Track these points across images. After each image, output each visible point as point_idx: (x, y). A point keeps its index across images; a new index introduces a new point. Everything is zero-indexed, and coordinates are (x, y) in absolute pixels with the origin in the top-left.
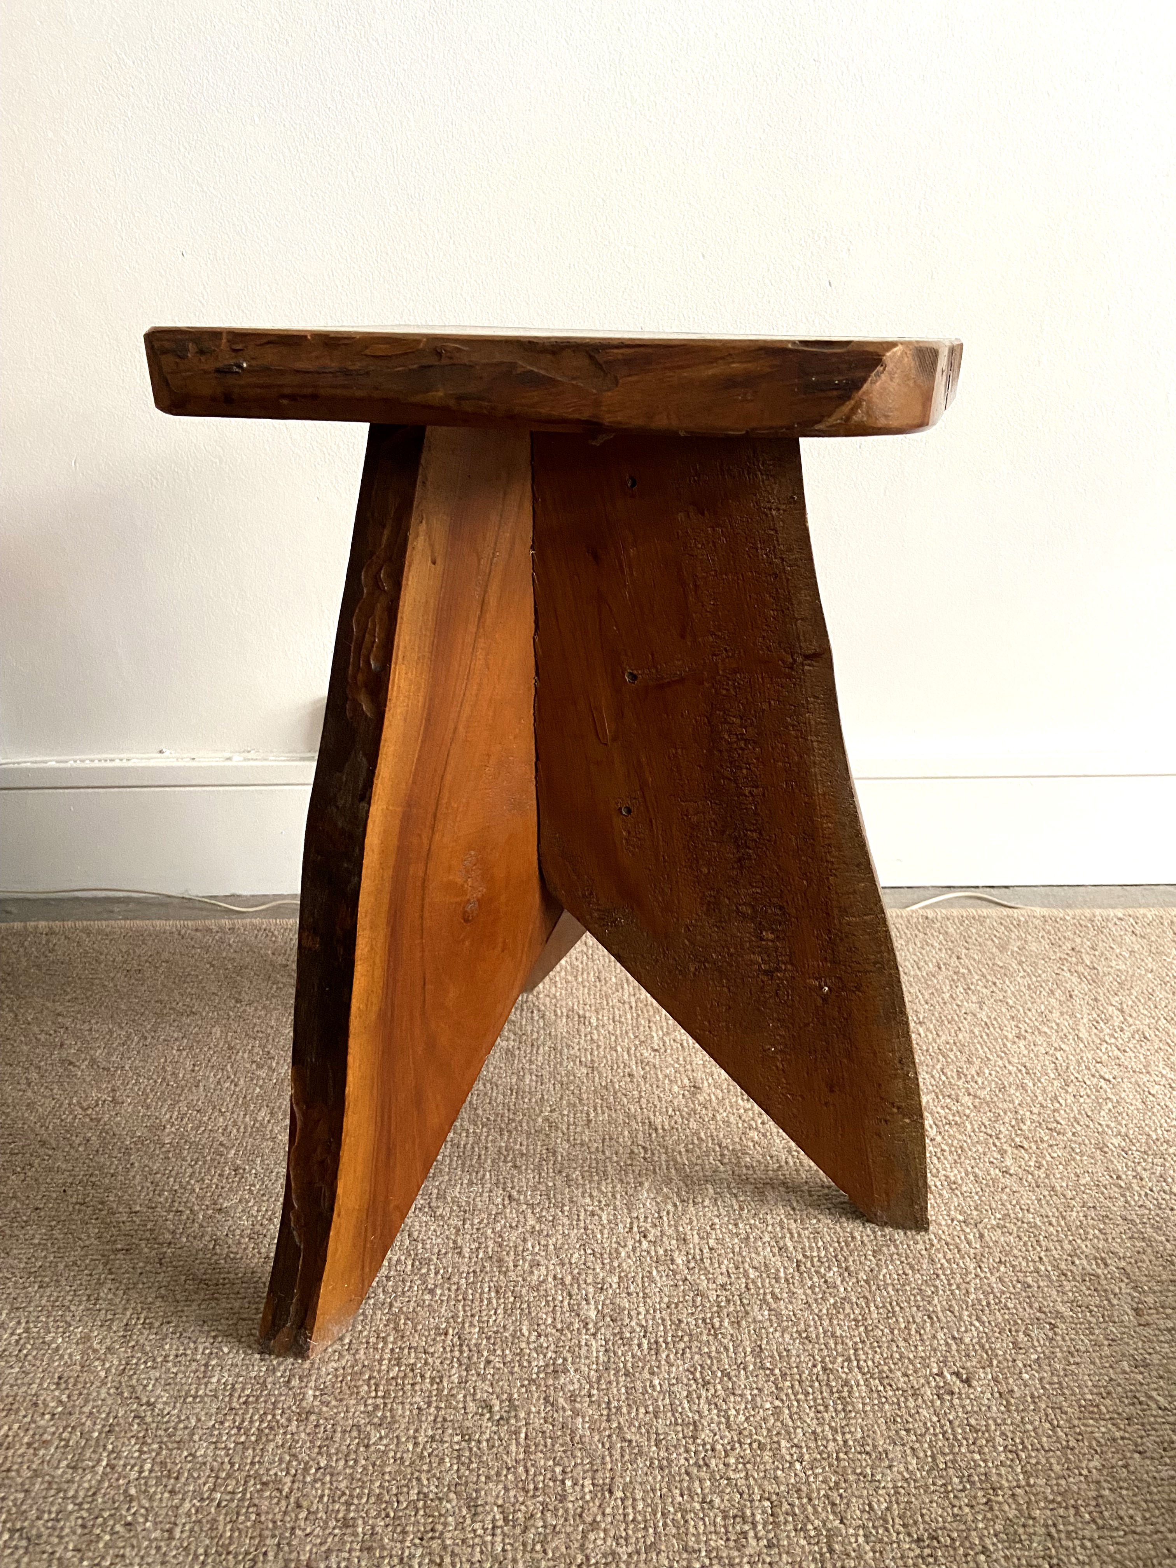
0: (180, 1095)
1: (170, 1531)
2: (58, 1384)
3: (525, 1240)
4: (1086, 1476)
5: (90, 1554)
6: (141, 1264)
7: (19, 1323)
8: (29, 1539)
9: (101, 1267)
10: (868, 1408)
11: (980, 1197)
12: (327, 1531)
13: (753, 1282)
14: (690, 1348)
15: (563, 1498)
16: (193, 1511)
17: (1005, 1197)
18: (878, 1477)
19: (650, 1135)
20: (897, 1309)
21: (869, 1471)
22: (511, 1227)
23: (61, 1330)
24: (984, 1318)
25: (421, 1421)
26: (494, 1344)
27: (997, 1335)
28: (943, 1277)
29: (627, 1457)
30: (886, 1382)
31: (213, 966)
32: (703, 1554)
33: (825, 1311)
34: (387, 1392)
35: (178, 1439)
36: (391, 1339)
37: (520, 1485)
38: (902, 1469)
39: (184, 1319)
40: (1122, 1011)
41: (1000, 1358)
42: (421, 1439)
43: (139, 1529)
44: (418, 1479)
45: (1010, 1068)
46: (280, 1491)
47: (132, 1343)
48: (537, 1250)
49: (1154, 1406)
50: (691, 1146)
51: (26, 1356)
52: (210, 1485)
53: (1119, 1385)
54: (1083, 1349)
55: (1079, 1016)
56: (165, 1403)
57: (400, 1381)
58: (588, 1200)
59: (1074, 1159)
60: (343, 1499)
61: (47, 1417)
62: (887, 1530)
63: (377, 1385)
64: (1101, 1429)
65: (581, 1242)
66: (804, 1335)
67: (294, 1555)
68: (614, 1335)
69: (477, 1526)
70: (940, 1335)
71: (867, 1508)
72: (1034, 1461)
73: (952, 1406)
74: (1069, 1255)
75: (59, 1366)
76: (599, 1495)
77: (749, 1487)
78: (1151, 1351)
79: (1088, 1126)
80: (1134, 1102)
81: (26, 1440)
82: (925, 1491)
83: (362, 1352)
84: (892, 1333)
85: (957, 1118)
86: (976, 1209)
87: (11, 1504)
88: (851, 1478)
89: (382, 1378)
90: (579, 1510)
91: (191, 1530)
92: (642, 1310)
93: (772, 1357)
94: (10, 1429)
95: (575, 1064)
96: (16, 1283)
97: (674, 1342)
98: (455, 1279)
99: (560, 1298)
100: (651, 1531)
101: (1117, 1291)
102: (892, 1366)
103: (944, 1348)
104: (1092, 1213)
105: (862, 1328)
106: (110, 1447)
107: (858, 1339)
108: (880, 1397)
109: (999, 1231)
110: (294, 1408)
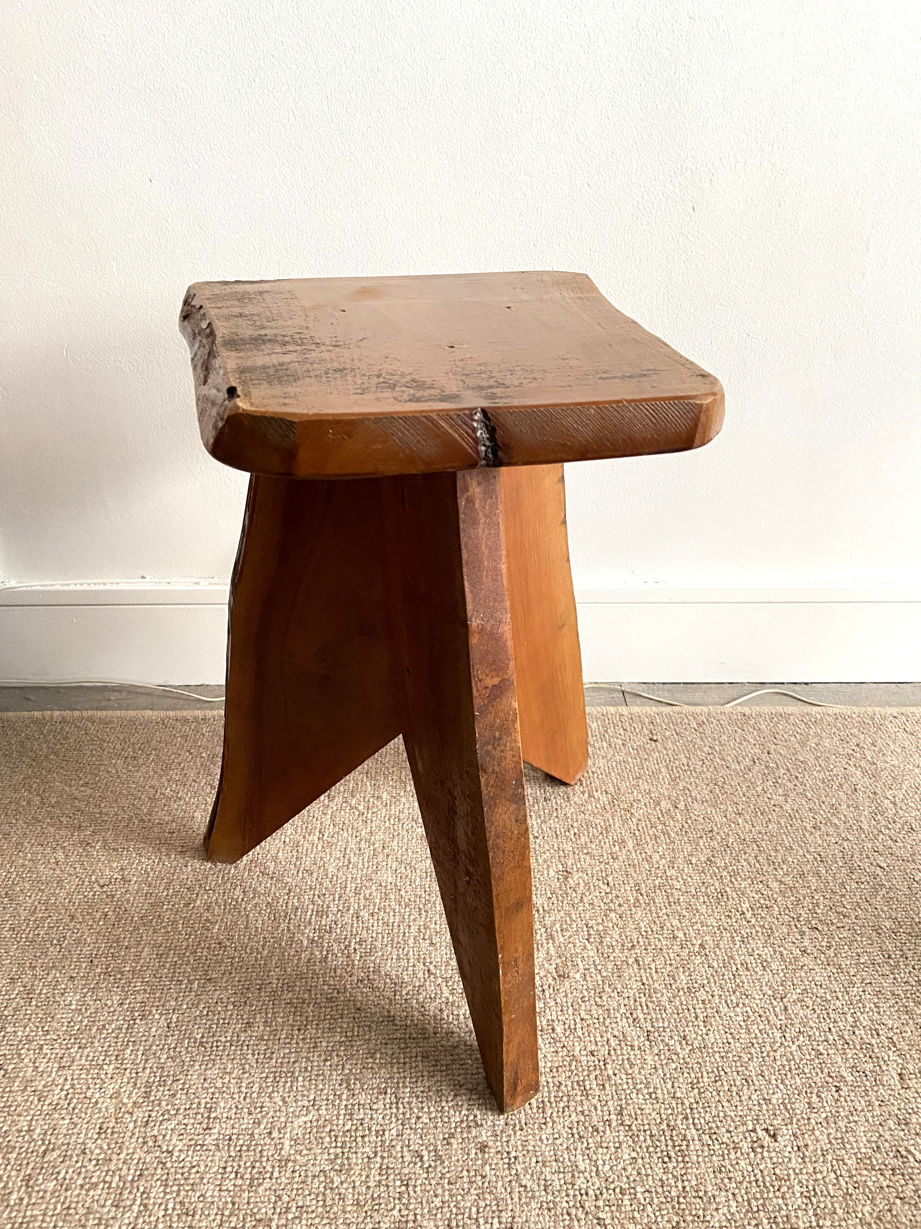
0: (173, 874)
2: (99, 1133)
4: (861, 1219)
6: (154, 1029)
7: (66, 1080)
10: (701, 1159)
11: (785, 974)
13: (614, 1049)
14: (568, 1107)
17: (803, 974)
18: (708, 1218)
20: (722, 1073)
21: (701, 1213)
22: (431, 998)
23: (98, 1086)
24: (787, 1082)
25: (370, 1169)
26: (422, 1102)
27: (796, 1096)
28: (756, 1045)
29: (523, 1200)
30: (714, 1137)
31: (191, 754)
33: (668, 1075)
34: (344, 1142)
35: (191, 1182)
36: (345, 1096)
38: (726, 1211)
39: (189, 1077)
40: (894, 804)
41: (799, 1117)
42: (371, 1184)
45: (808, 856)
47: (152, 1098)
48: (451, 1020)
49: (912, 1159)
50: (565, 926)
51: (74, 1109)
53: (886, 1141)
55: (861, 808)
56: (180, 1151)
57: (353, 1134)
59: (856, 941)
61: (94, 1162)
63: (336, 1137)
64: (871, 1179)
66: (653, 1096)
70: (754, 1097)
72: (822, 1206)
73: (763, 1158)
74: (851, 1026)
75: (99, 1118)
78: (910, 1111)
79: (867, 910)
80: (902, 888)
81: (80, 1182)
83: (323, 1108)
84: (718, 1094)
85: (768, 902)
86: (782, 985)
88: (689, 1218)
89: (339, 1131)
93: (630, 1115)
94: (66, 1173)
96: (61, 1044)
97: (556, 1102)
101: (886, 1058)
102: (719, 1124)
103: (757, 1108)
104: (869, 989)
105: (696, 1091)
106: (142, 1189)
107: (693, 1100)
108: (710, 1150)
109: (799, 1004)
110: (276, 1156)
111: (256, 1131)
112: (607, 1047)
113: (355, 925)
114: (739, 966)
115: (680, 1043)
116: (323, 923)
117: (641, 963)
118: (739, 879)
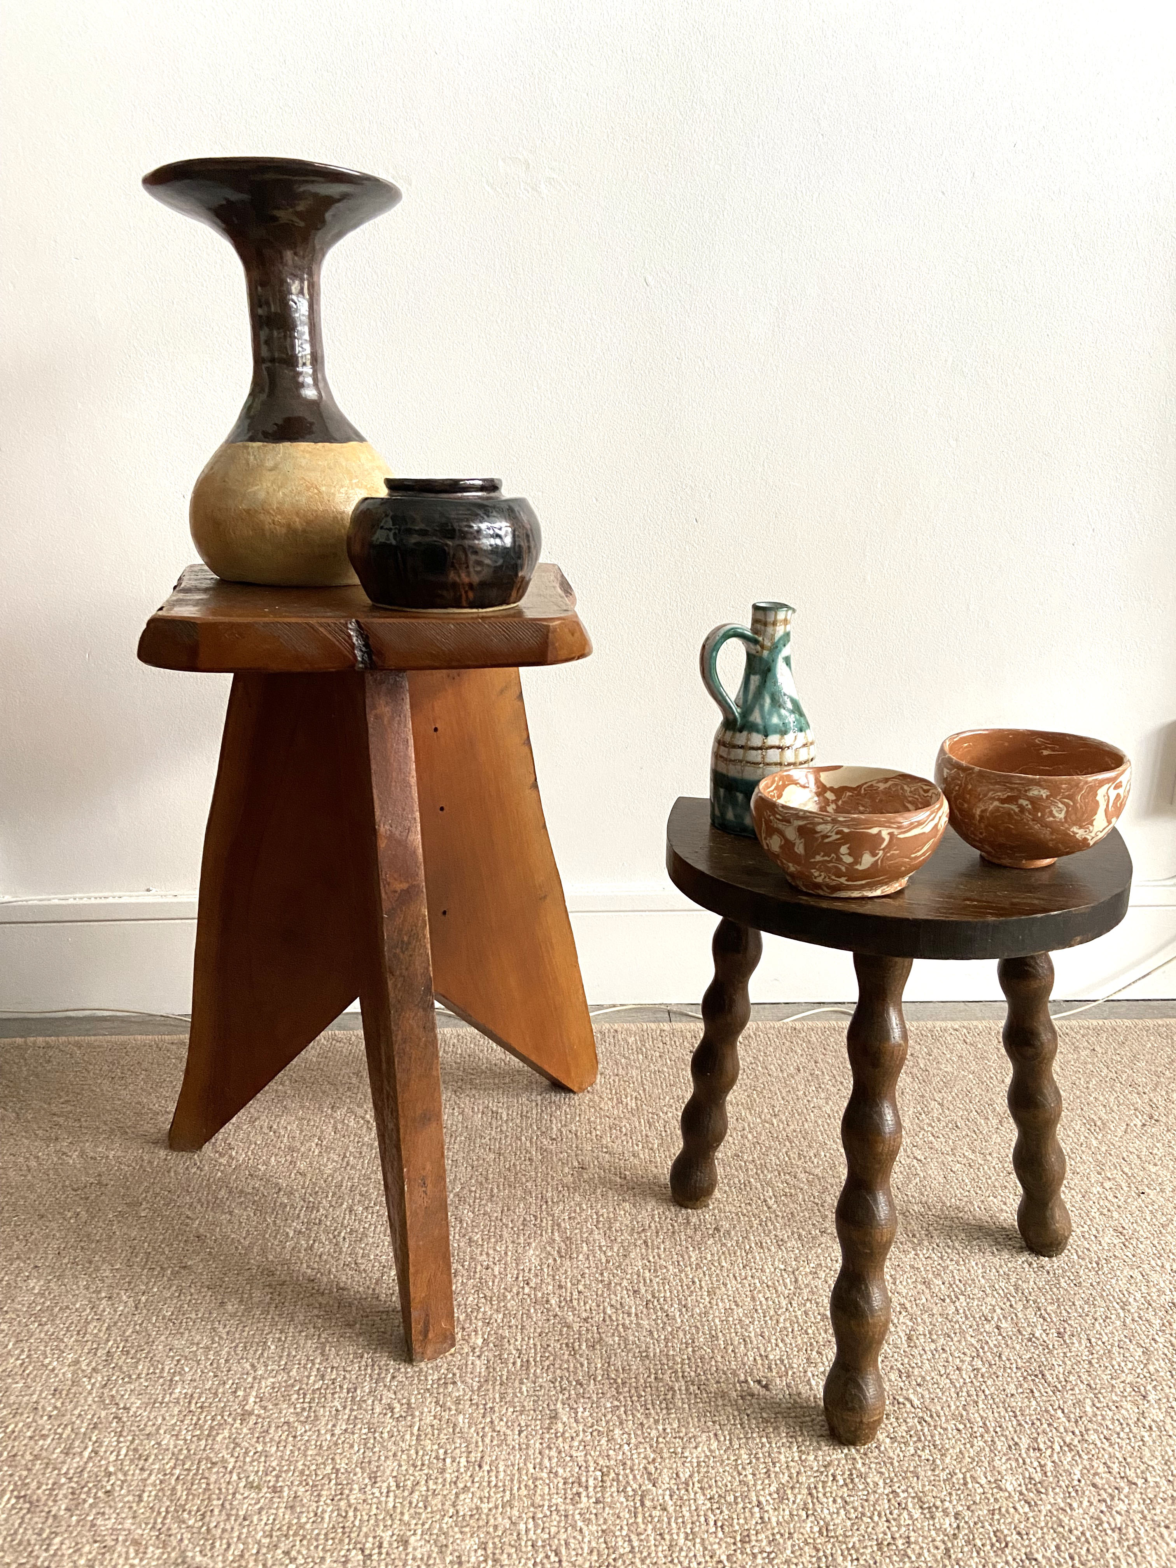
1: (140, 1496)
2: (54, 1395)
5: (78, 1512)
6: (121, 1308)
7: (22, 1351)
8: (31, 1503)
9: (88, 1310)
12: (261, 1495)
13: (610, 1317)
14: (553, 1365)
15: (443, 1471)
16: (158, 1482)
18: (686, 1454)
19: (541, 1206)
20: (720, 1335)
21: (679, 1450)
23: (56, 1356)
24: (788, 1341)
25: (338, 1419)
27: (796, 1353)
28: (760, 1311)
29: (495, 1442)
30: (702, 1387)
32: (546, 1507)
33: (663, 1337)
34: (313, 1399)
35: (147, 1432)
36: (318, 1361)
37: (411, 1462)
38: (707, 1450)
39: (155, 1347)
40: (942, 1105)
41: (796, 1371)
42: (337, 1431)
43: (116, 1495)
44: (333, 1459)
46: (226, 1468)
47: (113, 1365)
51: (28, 1375)
52: (172, 1464)
55: (906, 1109)
56: (138, 1408)
57: (323, 1391)
58: (484, 1257)
60: (274, 1473)
61: (45, 1418)
62: (687, 1490)
66: (644, 1354)
67: (234, 1512)
68: (495, 1356)
69: (376, 1490)
70: (751, 1353)
71: (675, 1476)
72: (808, 1443)
73: (751, 1404)
75: (54, 1382)
76: (471, 1468)
77: (586, 1462)
78: (914, 1365)
80: (937, 1178)
81: (29, 1434)
82: (721, 1464)
83: (294, 1370)
84: (713, 1352)
85: (793, 1191)
86: (795, 1260)
87: (17, 1478)
88: (666, 1455)
89: (309, 1389)
90: (454, 1479)
91: (156, 1496)
92: (519, 1338)
93: (617, 1371)
94: (16, 1426)
95: (485, 1150)
96: (20, 1321)
97: (541, 1361)
100: (508, 1493)
102: (709, 1377)
103: (752, 1363)
105: (690, 1349)
106: (94, 1439)
107: (685, 1357)
108: (696, 1397)
110: (238, 1411)
111: (221, 1390)
112: (602, 1315)
113: (347, 1217)
114: (753, 1245)
115: (680, 1310)
116: (313, 1216)
117: (650, 1244)
118: (766, 1172)
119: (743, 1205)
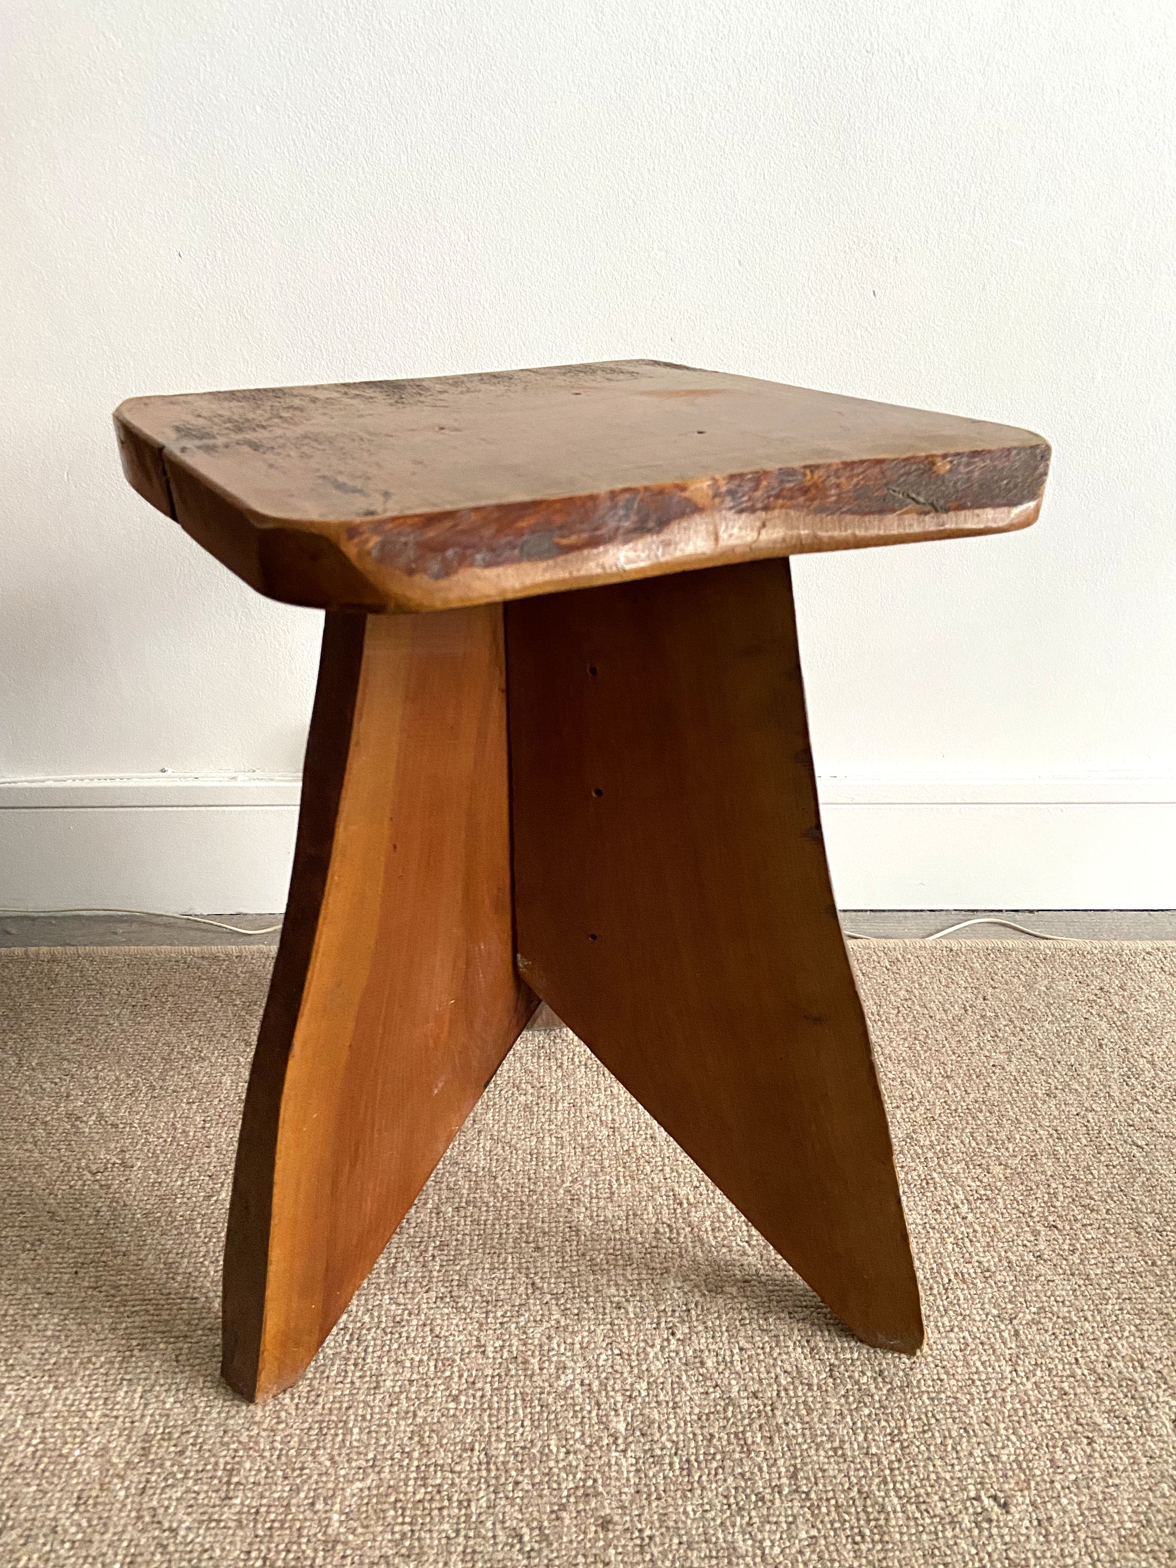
0: (191, 1158)
2: (77, 1505)
3: (549, 1338)
7: (35, 1431)
9: (117, 1365)
10: (905, 1538)
11: (1014, 1287)
13: (785, 1390)
14: (723, 1468)
17: (1040, 1287)
19: (675, 1210)
20: (933, 1421)
22: (535, 1321)
23: (78, 1440)
24: (1021, 1432)
25: (450, 1553)
26: (521, 1462)
27: (1034, 1451)
28: (978, 1383)
30: (923, 1507)
31: (221, 1001)
33: (859, 1424)
34: (414, 1517)
36: (416, 1454)
39: (204, 1428)
40: (1153, 1064)
41: (1038, 1479)
45: (1041, 1132)
47: (152, 1457)
48: (562, 1351)
50: (717, 1225)
51: (43, 1471)
54: (1121, 1468)
55: (1110, 1070)
56: (189, 1529)
57: (427, 1505)
58: (613, 1289)
59: (1108, 1242)
61: (67, 1545)
65: (607, 1341)
66: (839, 1453)
68: (645, 1452)
70: (977, 1452)
73: (991, 1536)
74: (1106, 1356)
75: (78, 1484)
79: (1121, 1202)
83: (387, 1469)
84: (928, 1449)
85: (989, 1193)
86: (1011, 1302)
89: (408, 1501)
92: (672, 1423)
93: (807, 1478)
94: (29, 1559)
96: (30, 1382)
97: (706, 1460)
98: (479, 1385)
99: (588, 1408)
101: (1155, 1399)
102: (929, 1489)
103: (981, 1467)
104: (1128, 1306)
105: (898, 1445)
107: (893, 1458)
108: (917, 1525)
109: (1034, 1328)
110: (319, 1535)
111: (294, 1501)
112: (775, 1387)
113: (435, 1224)
114: (952, 1277)
115: (875, 1379)
118: (950, 1162)
119: (929, 1212)
